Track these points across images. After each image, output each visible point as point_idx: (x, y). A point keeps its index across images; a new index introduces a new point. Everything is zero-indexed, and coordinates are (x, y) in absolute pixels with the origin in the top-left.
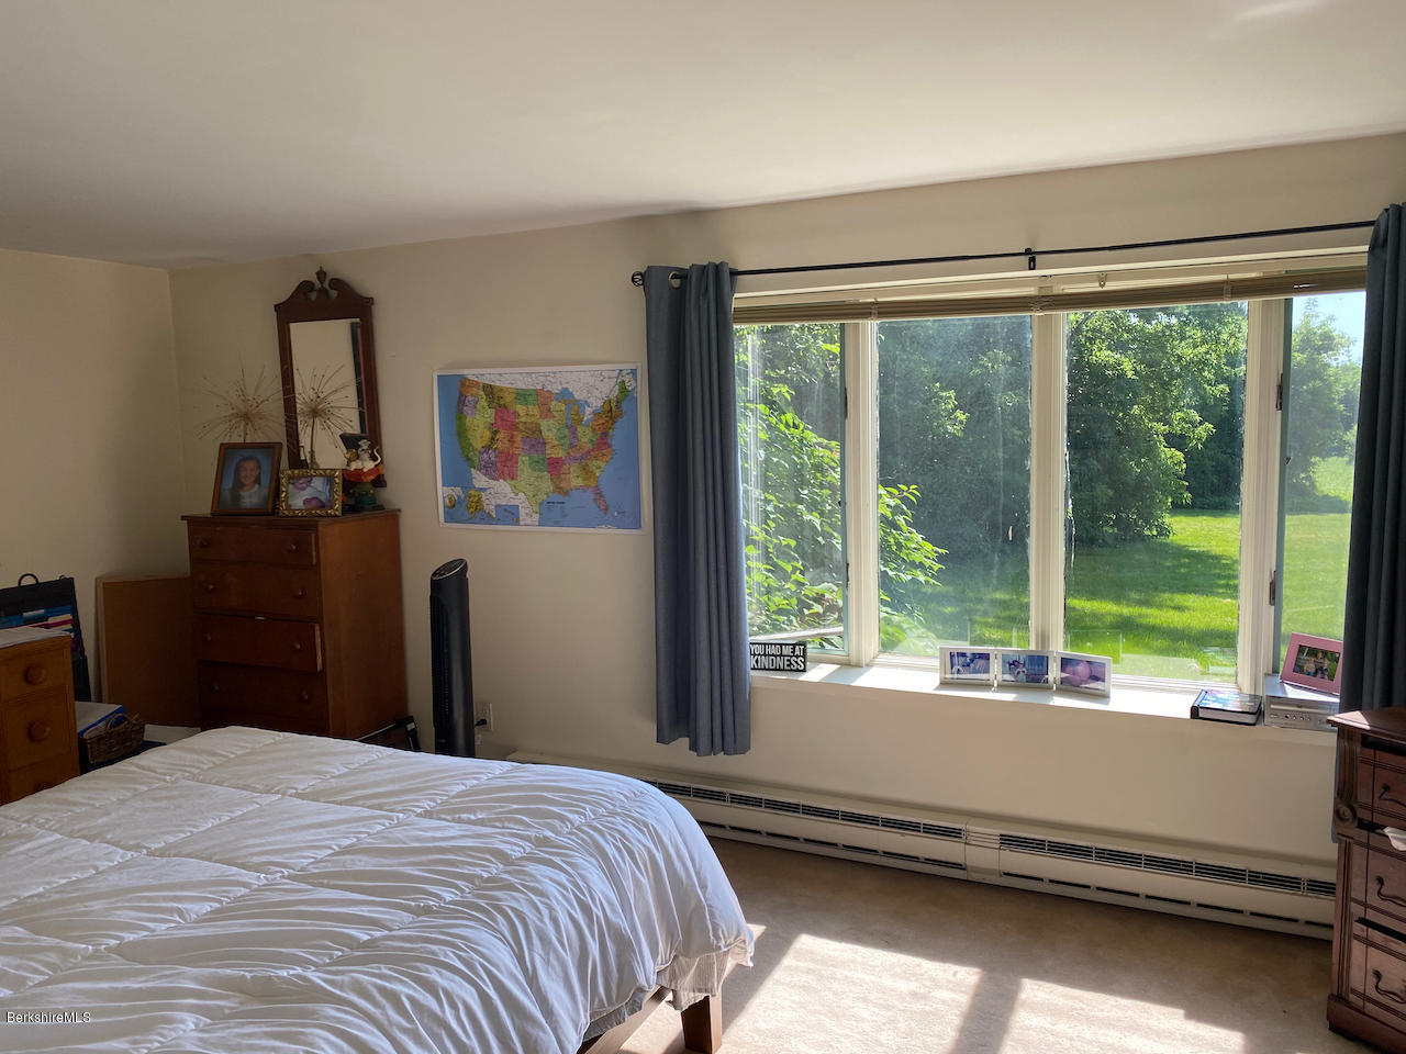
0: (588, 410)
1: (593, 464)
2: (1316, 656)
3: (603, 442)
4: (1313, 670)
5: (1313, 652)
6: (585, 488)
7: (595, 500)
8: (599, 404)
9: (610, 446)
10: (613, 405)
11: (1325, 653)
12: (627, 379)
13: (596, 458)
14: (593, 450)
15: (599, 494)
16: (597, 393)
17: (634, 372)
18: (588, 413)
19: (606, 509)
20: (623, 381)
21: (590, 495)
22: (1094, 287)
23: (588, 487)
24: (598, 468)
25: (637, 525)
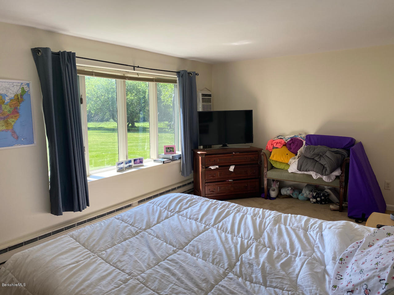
0: (7, 98)
1: (10, 120)
2: (169, 149)
3: (15, 112)
4: (169, 151)
5: (168, 148)
6: (7, 131)
7: (12, 135)
8: (13, 96)
9: (18, 113)
10: (19, 96)
11: (171, 148)
12: (25, 87)
13: (12, 118)
14: (10, 115)
15: (14, 132)
16: (10, 91)
17: (28, 85)
18: (7, 100)
19: (18, 138)
20: (23, 88)
21: (9, 133)
22: (136, 76)
23: (8, 130)
24: (13, 122)
25: (32, 142)
